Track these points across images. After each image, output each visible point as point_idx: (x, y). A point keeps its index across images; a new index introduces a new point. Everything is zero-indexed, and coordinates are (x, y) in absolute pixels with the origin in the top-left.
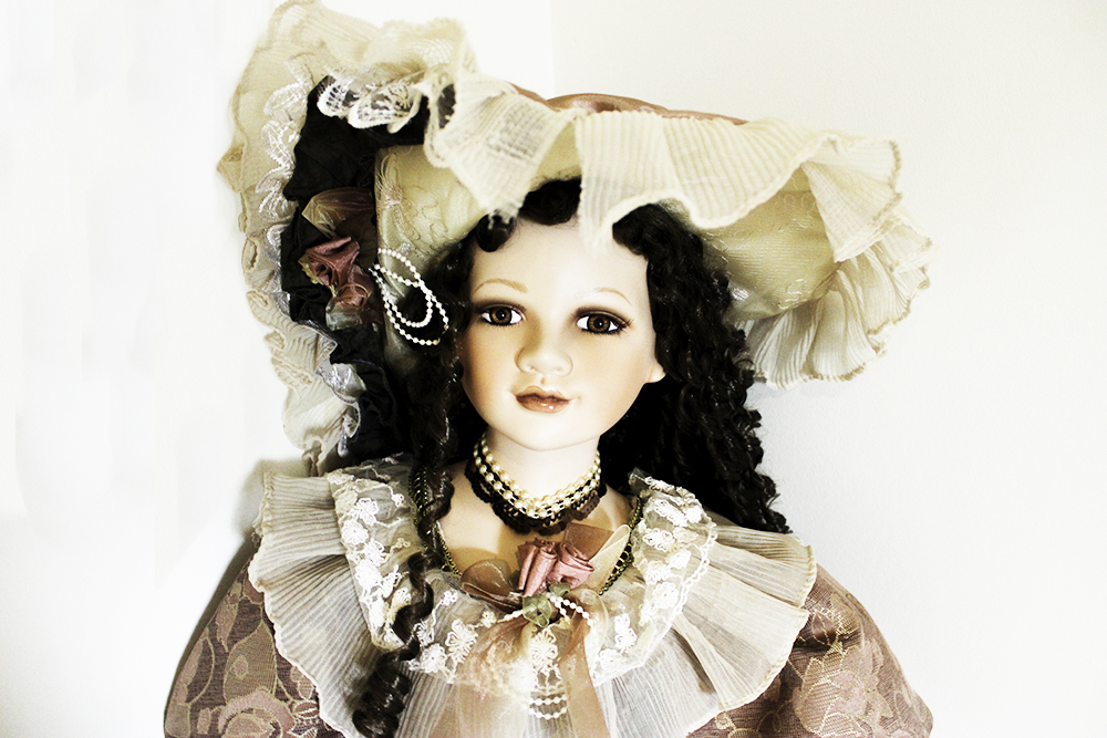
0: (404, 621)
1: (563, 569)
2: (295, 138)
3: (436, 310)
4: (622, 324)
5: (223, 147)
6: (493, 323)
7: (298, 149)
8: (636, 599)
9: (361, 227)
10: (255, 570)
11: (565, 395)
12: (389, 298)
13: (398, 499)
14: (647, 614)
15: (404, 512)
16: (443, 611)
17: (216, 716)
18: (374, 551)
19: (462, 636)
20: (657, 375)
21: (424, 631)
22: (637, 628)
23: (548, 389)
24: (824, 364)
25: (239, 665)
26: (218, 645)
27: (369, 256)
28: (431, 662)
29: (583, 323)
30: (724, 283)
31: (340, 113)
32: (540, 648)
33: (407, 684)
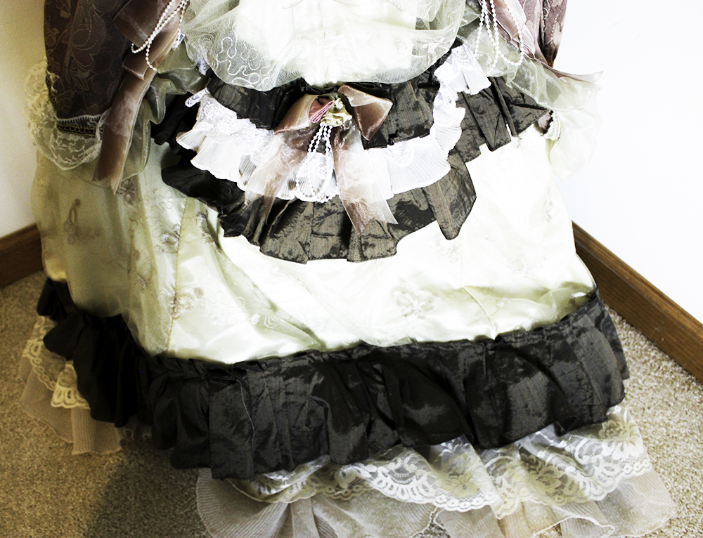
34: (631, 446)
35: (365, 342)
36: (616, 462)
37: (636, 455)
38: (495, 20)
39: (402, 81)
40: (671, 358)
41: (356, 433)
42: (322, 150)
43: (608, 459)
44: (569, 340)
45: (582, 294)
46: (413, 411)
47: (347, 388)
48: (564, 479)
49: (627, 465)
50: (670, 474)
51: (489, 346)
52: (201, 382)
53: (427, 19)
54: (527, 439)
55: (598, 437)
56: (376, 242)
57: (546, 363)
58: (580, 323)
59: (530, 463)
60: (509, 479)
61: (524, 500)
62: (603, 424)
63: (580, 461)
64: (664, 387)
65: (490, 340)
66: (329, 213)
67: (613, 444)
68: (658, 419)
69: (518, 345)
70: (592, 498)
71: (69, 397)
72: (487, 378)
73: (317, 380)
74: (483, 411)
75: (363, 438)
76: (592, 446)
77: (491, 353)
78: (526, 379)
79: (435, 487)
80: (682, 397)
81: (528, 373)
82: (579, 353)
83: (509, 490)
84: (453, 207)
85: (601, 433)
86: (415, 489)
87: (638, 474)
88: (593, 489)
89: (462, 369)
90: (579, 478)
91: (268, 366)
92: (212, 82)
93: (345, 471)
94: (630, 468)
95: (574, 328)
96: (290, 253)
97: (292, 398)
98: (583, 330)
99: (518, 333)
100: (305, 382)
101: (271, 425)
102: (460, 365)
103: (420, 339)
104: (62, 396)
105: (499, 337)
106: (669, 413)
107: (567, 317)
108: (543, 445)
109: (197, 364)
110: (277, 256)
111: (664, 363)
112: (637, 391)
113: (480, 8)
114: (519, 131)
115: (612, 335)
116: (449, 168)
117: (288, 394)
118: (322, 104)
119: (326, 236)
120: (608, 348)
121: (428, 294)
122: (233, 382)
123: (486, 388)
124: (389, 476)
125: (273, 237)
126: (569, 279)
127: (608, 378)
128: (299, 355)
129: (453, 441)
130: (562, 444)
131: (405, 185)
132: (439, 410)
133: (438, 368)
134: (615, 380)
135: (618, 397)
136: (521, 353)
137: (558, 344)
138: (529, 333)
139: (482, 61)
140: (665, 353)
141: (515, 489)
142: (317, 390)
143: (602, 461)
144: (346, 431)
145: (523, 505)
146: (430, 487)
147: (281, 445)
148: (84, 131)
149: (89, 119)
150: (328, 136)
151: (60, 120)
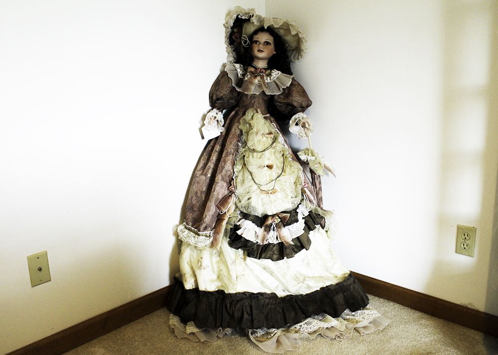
0: (244, 75)
1: (262, 70)
3: (249, 42)
4: (270, 44)
5: (224, 22)
6: (255, 43)
7: (234, 23)
8: (270, 77)
9: (240, 32)
10: (226, 69)
11: (263, 51)
12: (242, 41)
13: (242, 66)
14: (272, 78)
16: (247, 75)
17: (219, 87)
18: (239, 69)
19: (249, 76)
20: (275, 53)
22: (270, 79)
23: (261, 50)
25: (222, 80)
26: (219, 80)
27: (241, 36)
28: (246, 79)
29: (266, 43)
30: (284, 43)
31: (241, 17)
32: (259, 78)
33: (243, 81)
34: (373, 311)
35: (289, 295)
36: (370, 314)
37: (375, 312)
38: (307, 198)
39: (291, 210)
41: (293, 313)
42: (274, 230)
43: (368, 314)
45: (347, 275)
46: (307, 308)
51: (324, 290)
52: (248, 298)
56: (289, 254)
58: (349, 282)
61: (346, 323)
65: (324, 287)
67: (368, 311)
69: (333, 289)
71: (193, 329)
72: (326, 299)
73: (278, 300)
75: (295, 315)
76: (362, 312)
78: (337, 295)
79: (320, 322)
82: (352, 290)
85: (365, 309)
87: (377, 317)
88: (366, 321)
89: (318, 299)
90: (361, 319)
91: (264, 295)
95: (347, 283)
97: (273, 306)
98: (351, 284)
100: (275, 301)
101: (268, 313)
104: (190, 330)
105: (326, 286)
107: (344, 280)
108: (348, 315)
109: (246, 293)
116: (304, 232)
117: (271, 304)
118: (273, 218)
119: (276, 254)
121: (304, 277)
122: (257, 297)
124: (305, 324)
125: (264, 255)
130: (353, 313)
131: (294, 236)
138: (335, 285)
139: (306, 207)
144: (290, 313)
146: (318, 323)
147: (272, 319)
148: (206, 236)
149: (208, 232)
150: (275, 226)
151: (200, 233)
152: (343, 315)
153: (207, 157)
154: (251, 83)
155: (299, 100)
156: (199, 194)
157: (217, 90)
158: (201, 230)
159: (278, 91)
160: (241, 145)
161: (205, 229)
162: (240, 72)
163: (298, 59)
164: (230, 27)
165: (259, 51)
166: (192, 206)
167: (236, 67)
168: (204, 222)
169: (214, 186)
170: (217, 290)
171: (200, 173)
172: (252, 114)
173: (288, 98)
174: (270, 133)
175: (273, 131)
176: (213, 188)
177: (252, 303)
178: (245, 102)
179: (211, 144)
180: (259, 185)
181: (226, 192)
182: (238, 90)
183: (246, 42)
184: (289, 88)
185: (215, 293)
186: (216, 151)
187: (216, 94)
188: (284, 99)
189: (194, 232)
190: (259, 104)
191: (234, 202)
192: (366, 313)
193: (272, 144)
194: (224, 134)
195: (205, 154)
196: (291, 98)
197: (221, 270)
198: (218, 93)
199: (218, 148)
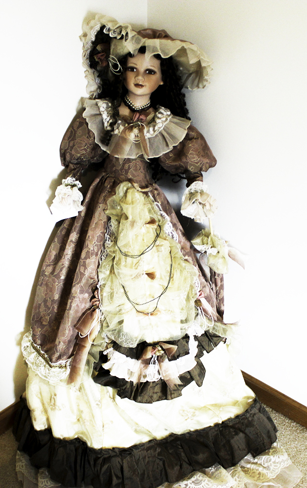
0: (112, 125)
1: (141, 117)
2: (95, 33)
3: (120, 68)
4: (155, 72)
5: (81, 33)
6: (131, 71)
7: (96, 36)
8: (154, 126)
9: (107, 51)
10: (84, 115)
11: (143, 85)
12: (110, 64)
13: (110, 104)
14: (156, 128)
15: (111, 107)
16: (118, 124)
17: (74, 142)
18: (106, 113)
19: (122, 128)
20: (162, 84)
21: (115, 127)
22: (154, 130)
23: (140, 83)
24: (201, 86)
25: (79, 132)
26: (74, 130)
27: (108, 57)
28: (116, 132)
29: (147, 72)
30: (177, 66)
31: (108, 33)
32: (136, 131)
33: (111, 136)
34: (282, 456)
35: (173, 433)
36: (278, 463)
37: (285, 459)
38: (203, 313)
39: (179, 339)
40: (295, 421)
41: (177, 468)
42: (154, 363)
43: (274, 462)
44: (250, 419)
45: (252, 400)
46: (196, 457)
47: (169, 452)
48: (259, 474)
49: (282, 463)
50: (300, 465)
51: (220, 426)
52: (118, 456)
53: (184, 319)
54: (242, 461)
55: (269, 455)
56: (175, 392)
57: (243, 430)
58: (253, 412)
59: (246, 471)
60: (238, 477)
61: (246, 482)
62: (271, 450)
63: (264, 466)
64: (293, 433)
65: (220, 424)
66: (157, 384)
67: (275, 456)
68: (292, 446)
69: (231, 424)
70: (271, 478)
71: (47, 483)
72: (221, 440)
73: (158, 450)
74: (222, 453)
75: (179, 471)
76: (268, 458)
77: (221, 429)
78: (236, 436)
79: (211, 483)
80: (300, 435)
81: (237, 434)
82: (255, 423)
83: (239, 481)
84: (199, 375)
85: (270, 454)
86: (204, 486)
87: (287, 466)
88: (271, 474)
89: (211, 438)
90: (265, 471)
91: (140, 447)
92: (116, 346)
93: (174, 487)
94: (283, 464)
95: (251, 414)
96: (147, 400)
97: (151, 459)
98: (255, 414)
99: (230, 420)
100: (154, 452)
101: (144, 471)
102: (210, 436)
103: (192, 430)
104: (44, 483)
105: (223, 422)
106: (296, 442)
107: (247, 410)
108: (249, 462)
109: (116, 449)
110: (142, 403)
111: (292, 424)
112: (283, 437)
113: (198, 309)
114: (216, 346)
115: (266, 414)
116: (196, 363)
117: (148, 457)
118: (155, 349)
119: (156, 393)
120: (266, 419)
121: (193, 410)
122: (130, 454)
123: (222, 444)
124: (193, 483)
125: (140, 396)
126: (246, 395)
127: (269, 432)
128: (150, 441)
129: (214, 466)
130: (256, 460)
131: (183, 371)
132: (206, 455)
133: (202, 440)
134: (272, 432)
135: (274, 440)
136: (232, 427)
137: (246, 421)
138: (234, 419)
139: (201, 326)
140: (292, 420)
141: (241, 480)
142: (159, 454)
143: (272, 464)
144: (173, 468)
145: (245, 485)
146: (209, 483)
147: (149, 479)
148: (61, 367)
149: (62, 362)
150: (156, 359)
151: (52, 364)
152: (242, 463)
153: (59, 246)
154: (124, 140)
155: (197, 163)
156: (49, 303)
157: (72, 148)
158: (54, 360)
159: (166, 148)
160: (108, 236)
161: (59, 358)
162: (106, 118)
163: (198, 86)
164: (90, 42)
165: (137, 85)
166: (40, 319)
167: (102, 109)
168: (57, 351)
169: (70, 301)
170: (76, 437)
171: (50, 269)
172: (125, 189)
173: (180, 160)
174: (152, 222)
175: (156, 217)
176: (69, 304)
177: (123, 463)
178: (114, 166)
179: (65, 225)
180: (135, 304)
181: (88, 305)
182: (104, 148)
183: (115, 66)
184: (183, 144)
185: (75, 441)
186: (71, 241)
187: (71, 154)
188: (174, 160)
189: (44, 358)
190: (136, 170)
191: (99, 319)
192: (273, 460)
193: (155, 241)
194: (83, 214)
195: (56, 240)
196: (184, 160)
197: (82, 412)
198: (73, 152)
199: (74, 236)
